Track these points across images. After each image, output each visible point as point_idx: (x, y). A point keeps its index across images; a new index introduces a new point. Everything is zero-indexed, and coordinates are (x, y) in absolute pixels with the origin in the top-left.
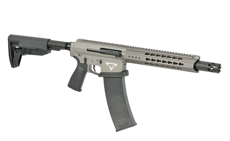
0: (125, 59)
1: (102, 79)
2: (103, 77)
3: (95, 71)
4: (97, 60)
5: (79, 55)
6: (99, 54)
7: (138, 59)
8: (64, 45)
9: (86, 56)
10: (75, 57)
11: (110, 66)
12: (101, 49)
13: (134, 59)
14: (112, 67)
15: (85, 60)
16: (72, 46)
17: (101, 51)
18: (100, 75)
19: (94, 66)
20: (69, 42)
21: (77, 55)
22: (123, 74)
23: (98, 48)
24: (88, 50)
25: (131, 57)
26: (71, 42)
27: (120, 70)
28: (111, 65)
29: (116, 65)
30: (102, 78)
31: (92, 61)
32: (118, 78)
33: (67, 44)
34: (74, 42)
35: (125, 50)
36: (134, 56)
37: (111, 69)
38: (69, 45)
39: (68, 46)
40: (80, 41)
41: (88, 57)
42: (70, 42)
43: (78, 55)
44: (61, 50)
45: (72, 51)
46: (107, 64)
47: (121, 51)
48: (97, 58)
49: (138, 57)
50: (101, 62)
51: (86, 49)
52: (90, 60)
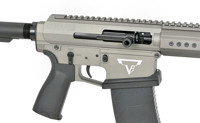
0: (161, 49)
2: (110, 90)
3: (91, 77)
4: (97, 56)
5: (57, 47)
6: (101, 42)
7: (190, 48)
8: (21, 30)
9: (72, 49)
10: (46, 53)
11: (127, 66)
13: (183, 47)
14: (131, 68)
15: (71, 56)
16: (39, 29)
18: (105, 85)
19: (88, 68)
20: (31, 22)
22: (156, 79)
23: (98, 30)
24: (76, 37)
25: (175, 44)
27: (149, 73)
28: (130, 64)
29: (139, 62)
30: (108, 91)
31: (86, 58)
32: (143, 89)
33: (28, 27)
34: (43, 23)
36: (183, 42)
37: (129, 72)
38: (33, 29)
39: (32, 31)
40: (55, 18)
41: (76, 51)
42: (33, 23)
43: (55, 47)
44: (14, 40)
45: (40, 41)
48: (96, 51)
49: (191, 43)
50: (105, 58)
51: (71, 35)
52: (81, 55)
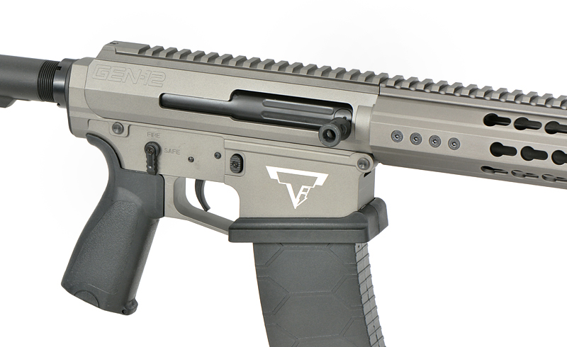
0: (372, 147)
1: (246, 250)
2: (252, 244)
3: (206, 207)
4: (218, 156)
5: (118, 128)
6: (227, 121)
7: (444, 150)
8: (32, 79)
9: (157, 135)
10: (94, 139)
11: (289, 186)
12: (237, 93)
13: (425, 147)
14: (301, 192)
15: (153, 152)
16: (77, 80)
17: (237, 104)
18: (237, 231)
19: (199, 186)
20: (57, 57)
21: (105, 130)
22: (362, 225)
23: (217, 90)
24: (164, 103)
25: (406, 137)
26: (69, 63)
27: (346, 206)
28: (297, 182)
29: (321, 178)
30: (248, 248)
31: (191, 160)
32: (333, 248)
33: (50, 69)
34: (86, 61)
35: (372, 99)
36: (426, 135)
37: (297, 203)
38: (60, 77)
39: (58, 82)
40: (117, 52)
41: (166, 139)
42: (65, 60)
43: (114, 127)
44: (18, 104)
45: (76, 108)
46: (273, 172)
47: (347, 107)
48: (215, 143)
49: (445, 137)
50: (238, 164)
51: (153, 98)
52: (177, 152)
